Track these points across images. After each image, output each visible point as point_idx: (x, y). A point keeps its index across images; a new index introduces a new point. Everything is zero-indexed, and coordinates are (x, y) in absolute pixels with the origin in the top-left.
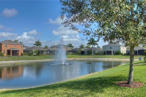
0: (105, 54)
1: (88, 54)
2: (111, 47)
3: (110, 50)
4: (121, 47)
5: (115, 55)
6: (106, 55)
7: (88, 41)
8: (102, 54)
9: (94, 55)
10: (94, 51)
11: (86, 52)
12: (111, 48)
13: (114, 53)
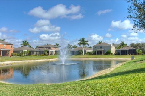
0: (95, 53)
1: (78, 55)
2: (101, 46)
3: (101, 50)
4: (111, 47)
5: (105, 54)
6: (97, 55)
7: (79, 41)
8: (93, 54)
9: (85, 55)
10: (85, 51)
11: (76, 52)
12: (101, 48)
13: (105, 53)
